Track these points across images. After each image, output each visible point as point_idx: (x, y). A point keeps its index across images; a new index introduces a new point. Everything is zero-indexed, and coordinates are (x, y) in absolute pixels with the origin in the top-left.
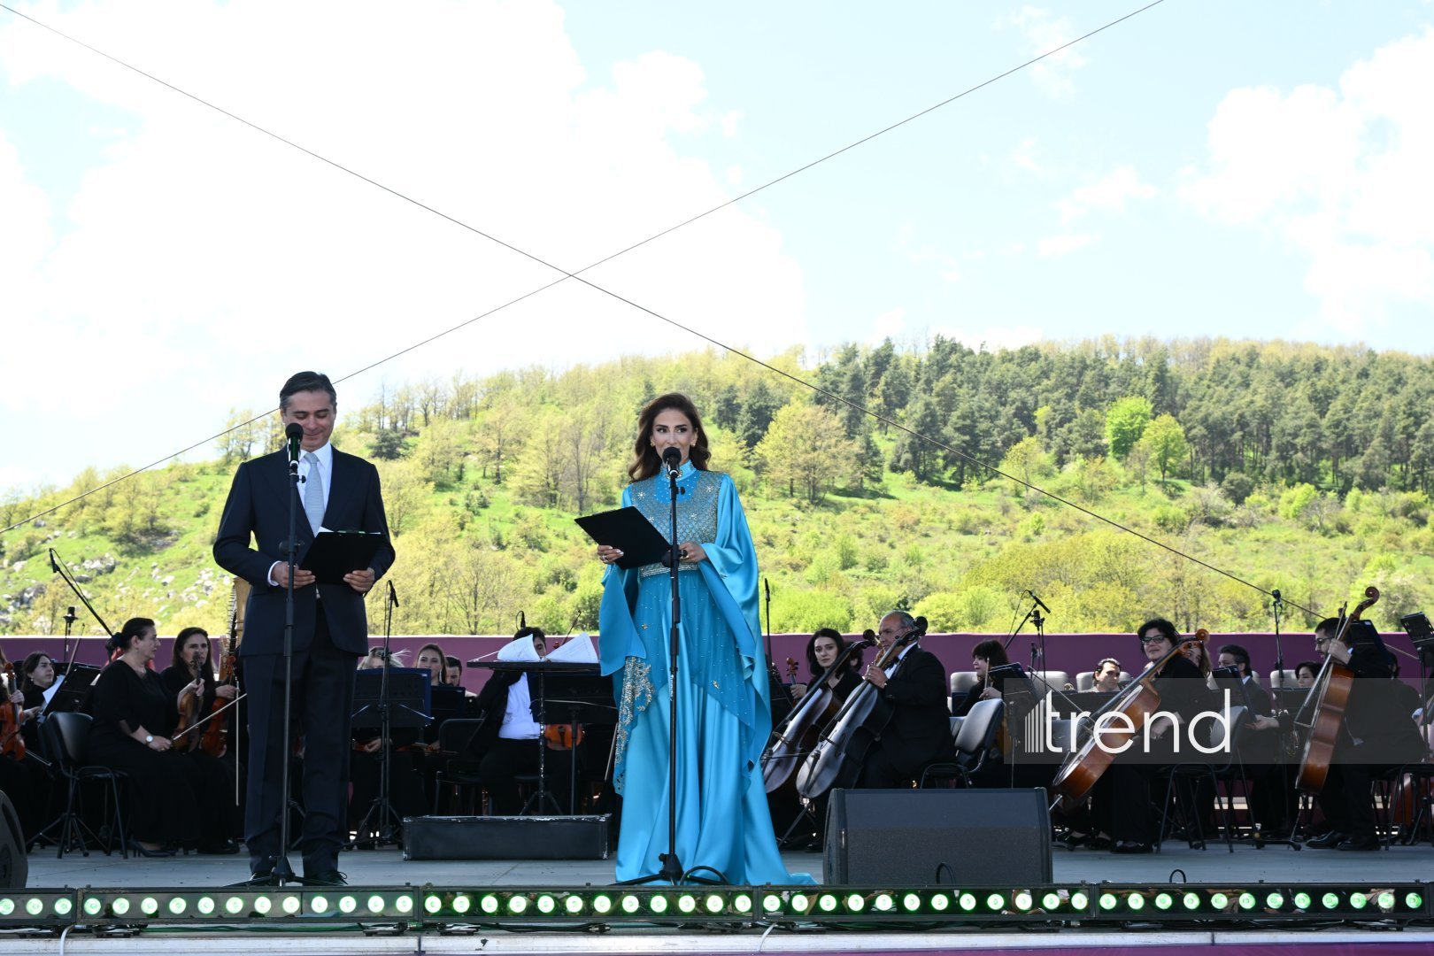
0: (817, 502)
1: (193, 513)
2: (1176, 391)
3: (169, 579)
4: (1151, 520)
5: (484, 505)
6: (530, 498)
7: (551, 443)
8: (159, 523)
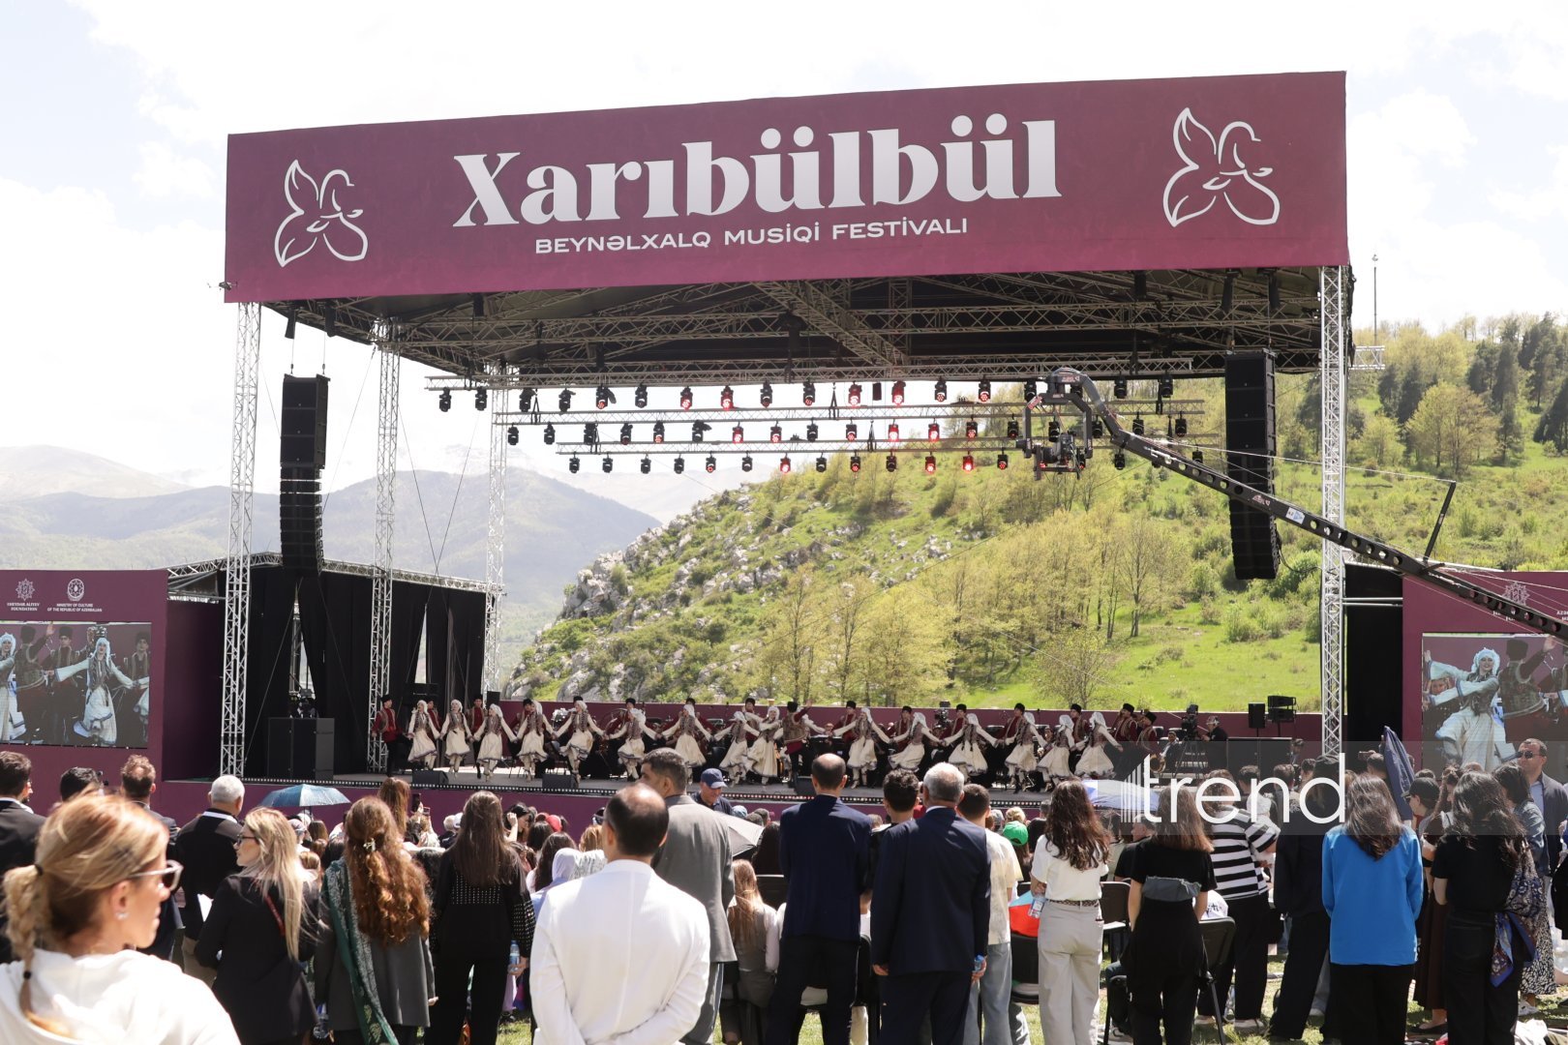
1: (923, 487)
3: (903, 543)
8: (894, 496)
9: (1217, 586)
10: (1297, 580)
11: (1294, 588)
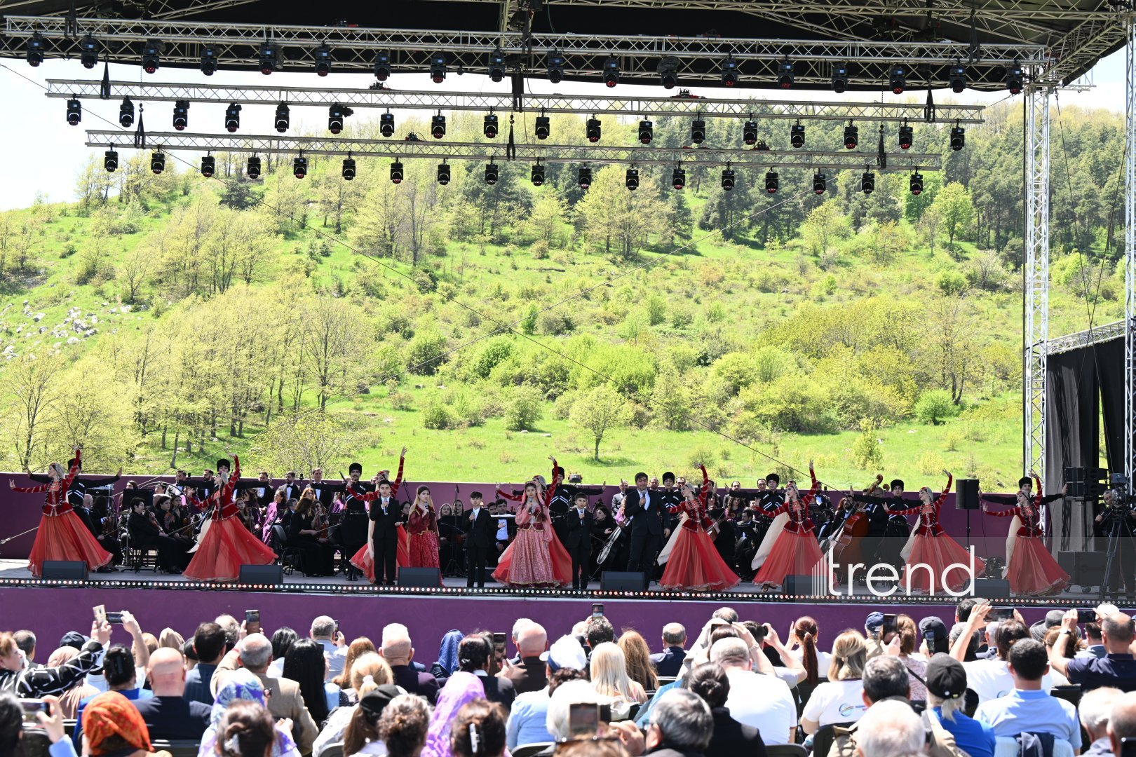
0: (630, 257)
1: (60, 254)
2: (969, 158)
3: (40, 315)
4: (934, 283)
5: (326, 254)
6: (367, 247)
7: (388, 197)
8: (28, 262)
9: (402, 368)
10: (491, 365)
11: (485, 375)
